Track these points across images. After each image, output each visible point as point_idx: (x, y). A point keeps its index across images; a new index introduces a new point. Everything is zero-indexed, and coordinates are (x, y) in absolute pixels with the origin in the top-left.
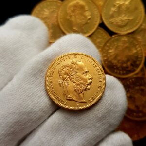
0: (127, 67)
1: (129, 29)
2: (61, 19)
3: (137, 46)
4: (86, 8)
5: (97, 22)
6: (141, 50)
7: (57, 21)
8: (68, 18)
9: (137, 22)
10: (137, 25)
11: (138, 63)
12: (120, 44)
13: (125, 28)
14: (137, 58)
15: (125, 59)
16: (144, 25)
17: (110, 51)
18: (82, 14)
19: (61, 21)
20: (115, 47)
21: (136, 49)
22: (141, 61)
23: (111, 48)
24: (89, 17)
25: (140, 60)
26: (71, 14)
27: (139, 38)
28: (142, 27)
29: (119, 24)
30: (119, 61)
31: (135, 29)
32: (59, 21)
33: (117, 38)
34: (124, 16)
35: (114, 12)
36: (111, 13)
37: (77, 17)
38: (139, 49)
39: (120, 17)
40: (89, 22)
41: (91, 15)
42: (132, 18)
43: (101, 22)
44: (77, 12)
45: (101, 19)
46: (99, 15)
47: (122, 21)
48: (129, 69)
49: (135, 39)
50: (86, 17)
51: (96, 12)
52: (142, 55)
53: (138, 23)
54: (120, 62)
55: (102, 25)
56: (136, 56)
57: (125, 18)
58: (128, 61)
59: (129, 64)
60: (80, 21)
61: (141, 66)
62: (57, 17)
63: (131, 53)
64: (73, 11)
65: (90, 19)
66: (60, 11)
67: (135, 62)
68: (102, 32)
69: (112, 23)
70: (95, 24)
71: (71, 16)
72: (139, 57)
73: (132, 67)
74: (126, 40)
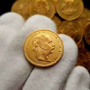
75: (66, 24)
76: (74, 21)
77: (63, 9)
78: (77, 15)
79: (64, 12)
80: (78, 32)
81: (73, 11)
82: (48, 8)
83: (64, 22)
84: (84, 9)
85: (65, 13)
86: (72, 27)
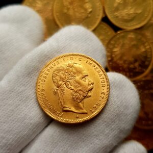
0: (135, 68)
2: (57, 12)
3: (146, 44)
5: (98, 15)
6: (150, 48)
7: (52, 15)
8: (65, 11)
9: (146, 16)
10: (145, 19)
11: (147, 63)
12: (127, 41)
13: (132, 23)
14: (146, 57)
15: (132, 59)
17: (115, 50)
18: (82, 7)
19: (57, 15)
20: (120, 45)
21: (145, 47)
23: (116, 46)
24: (90, 10)
25: (149, 60)
26: (69, 7)
27: (148, 34)
28: (152, 22)
29: (126, 18)
30: (125, 61)
32: (55, 15)
33: (122, 34)
36: (116, 5)
37: (76, 10)
38: (148, 47)
39: (126, 11)
40: (89, 15)
41: (92, 8)
42: (139, 11)
43: (104, 16)
44: (76, 4)
45: (104, 12)
46: (101, 7)
48: (137, 70)
49: (144, 35)
50: (86, 10)
51: (98, 4)
52: (151, 55)
54: (127, 62)
55: (105, 20)
56: (145, 55)
57: (132, 11)
58: (136, 61)
59: (137, 64)
60: (80, 15)
62: (52, 10)
63: (139, 52)
64: (71, 3)
65: (91, 12)
66: (55, 4)
67: (143, 62)
68: (105, 27)
69: (117, 17)
70: (97, 18)
71: (68, 9)
72: (149, 56)
73: (140, 68)
74: (133, 36)
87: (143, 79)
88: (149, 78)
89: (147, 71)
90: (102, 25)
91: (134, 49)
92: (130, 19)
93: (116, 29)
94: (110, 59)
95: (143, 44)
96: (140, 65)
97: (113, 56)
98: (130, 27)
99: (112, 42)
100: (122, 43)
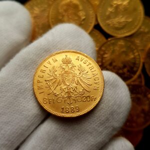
0: (124, 74)
1: (127, 32)
2: (52, 19)
3: (135, 51)
4: (81, 7)
5: (91, 23)
6: (139, 55)
7: (48, 21)
8: (61, 18)
10: (135, 27)
11: (135, 69)
12: (117, 48)
13: (122, 31)
14: (134, 64)
15: (121, 65)
16: (143, 27)
17: (106, 56)
19: (52, 21)
21: (134, 54)
22: (138, 68)
23: (107, 52)
24: (84, 18)
25: (137, 66)
26: (64, 14)
27: (137, 41)
28: (142, 30)
29: (117, 26)
30: (114, 67)
31: (133, 32)
32: (50, 21)
33: (113, 41)
34: (122, 17)
35: (111, 12)
36: (107, 13)
37: (70, 17)
38: (137, 54)
39: (118, 19)
40: (83, 23)
41: (85, 16)
42: (130, 20)
43: (96, 23)
44: (70, 12)
45: (97, 20)
46: (94, 16)
47: (120, 23)
48: (126, 75)
49: (133, 43)
50: (80, 17)
51: (91, 12)
52: (140, 61)
53: (137, 25)
54: (116, 68)
55: (97, 27)
56: (133, 61)
57: (123, 20)
58: (125, 67)
59: (125, 70)
61: (138, 73)
62: (48, 17)
63: (128, 59)
64: (66, 11)
65: (84, 20)
67: (132, 68)
68: (97, 34)
69: (109, 25)
70: (90, 26)
71: (63, 16)
72: (137, 62)
73: (128, 73)
74: (123, 43)
75: (113, 44)
76: (128, 39)
77: (109, 17)
78: (134, 29)
79: (110, 23)
80: (134, 58)
81: (127, 22)
82: (82, 14)
83: (109, 39)
84: (145, 18)
85: (111, 25)
86: (124, 49)
87: (132, 83)
88: (137, 83)
89: (135, 77)
90: (94, 32)
91: (124, 56)
92: (121, 27)
93: (107, 36)
94: (100, 64)
95: (132, 51)
96: (128, 71)
97: (104, 61)
98: (121, 34)
99: (103, 48)
100: (112, 50)
